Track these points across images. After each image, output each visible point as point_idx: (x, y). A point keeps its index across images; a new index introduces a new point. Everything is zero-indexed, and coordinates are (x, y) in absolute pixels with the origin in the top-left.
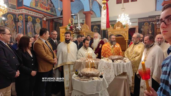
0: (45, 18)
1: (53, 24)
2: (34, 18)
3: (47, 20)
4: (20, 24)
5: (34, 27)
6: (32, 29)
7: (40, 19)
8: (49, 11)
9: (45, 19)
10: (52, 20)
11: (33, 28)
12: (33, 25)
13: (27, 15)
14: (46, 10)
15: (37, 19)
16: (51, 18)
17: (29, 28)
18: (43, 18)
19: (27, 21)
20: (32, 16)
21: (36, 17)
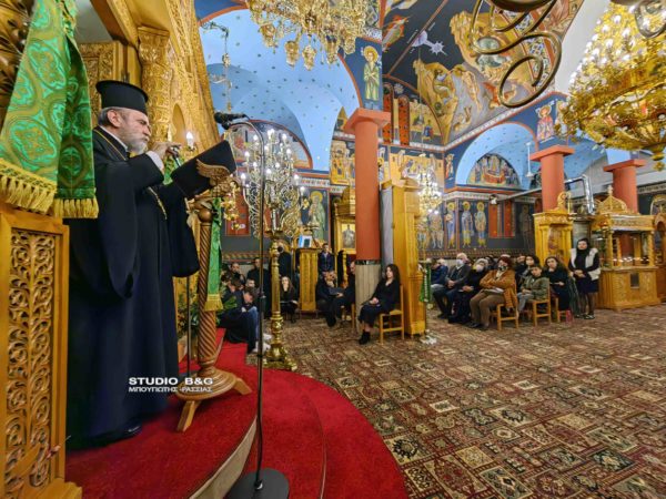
0: (495, 199)
1: (513, 209)
2: (474, 202)
3: (498, 203)
4: (449, 217)
5: (474, 219)
6: (469, 223)
7: (484, 202)
8: (503, 184)
9: (494, 202)
10: (511, 201)
11: (471, 221)
12: (471, 216)
13: (461, 200)
14: (497, 184)
15: (479, 204)
16: (510, 197)
17: (465, 222)
18: (491, 200)
19: (461, 212)
20: (470, 201)
21: (477, 201)
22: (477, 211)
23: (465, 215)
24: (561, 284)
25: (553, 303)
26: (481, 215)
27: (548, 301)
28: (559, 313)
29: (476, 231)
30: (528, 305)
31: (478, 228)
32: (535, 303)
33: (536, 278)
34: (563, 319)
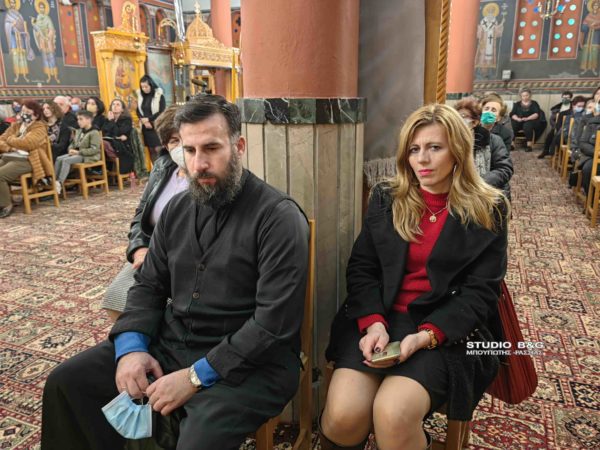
11: (26, 32)
12: (25, 23)
15: (38, 1)
17: (13, 34)
23: (13, 19)
24: (124, 138)
25: (110, 165)
26: (43, 23)
27: (103, 163)
28: (121, 177)
29: (38, 51)
30: (74, 173)
32: (83, 167)
33: (85, 131)
34: (127, 185)
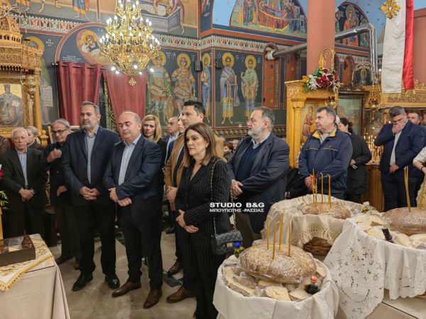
0: (272, 51)
2: (240, 56)
3: (276, 58)
4: (205, 76)
6: (232, 87)
8: (285, 31)
9: (270, 56)
10: (295, 55)
11: (236, 84)
12: (236, 77)
13: (220, 52)
14: (276, 29)
15: (249, 58)
17: (226, 85)
18: (266, 52)
19: (219, 68)
20: (234, 53)
21: (245, 54)
22: (245, 69)
23: (227, 75)
26: (250, 76)
29: (242, 99)
31: (245, 94)
